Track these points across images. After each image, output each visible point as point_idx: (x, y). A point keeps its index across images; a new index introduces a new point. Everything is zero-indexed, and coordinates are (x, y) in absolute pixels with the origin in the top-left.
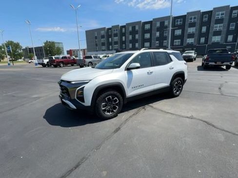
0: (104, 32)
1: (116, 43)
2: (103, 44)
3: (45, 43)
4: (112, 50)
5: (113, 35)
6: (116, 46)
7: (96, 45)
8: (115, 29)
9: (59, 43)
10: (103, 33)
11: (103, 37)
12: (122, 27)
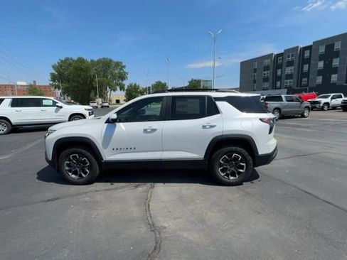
0: (269, 60)
1: (289, 76)
2: (266, 80)
3: (190, 82)
4: (280, 88)
5: (284, 64)
6: (288, 81)
7: (255, 81)
8: (291, 54)
9: (207, 81)
10: (267, 62)
11: (267, 68)
12: (305, 49)
